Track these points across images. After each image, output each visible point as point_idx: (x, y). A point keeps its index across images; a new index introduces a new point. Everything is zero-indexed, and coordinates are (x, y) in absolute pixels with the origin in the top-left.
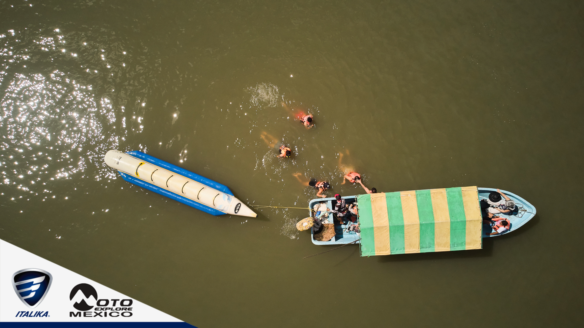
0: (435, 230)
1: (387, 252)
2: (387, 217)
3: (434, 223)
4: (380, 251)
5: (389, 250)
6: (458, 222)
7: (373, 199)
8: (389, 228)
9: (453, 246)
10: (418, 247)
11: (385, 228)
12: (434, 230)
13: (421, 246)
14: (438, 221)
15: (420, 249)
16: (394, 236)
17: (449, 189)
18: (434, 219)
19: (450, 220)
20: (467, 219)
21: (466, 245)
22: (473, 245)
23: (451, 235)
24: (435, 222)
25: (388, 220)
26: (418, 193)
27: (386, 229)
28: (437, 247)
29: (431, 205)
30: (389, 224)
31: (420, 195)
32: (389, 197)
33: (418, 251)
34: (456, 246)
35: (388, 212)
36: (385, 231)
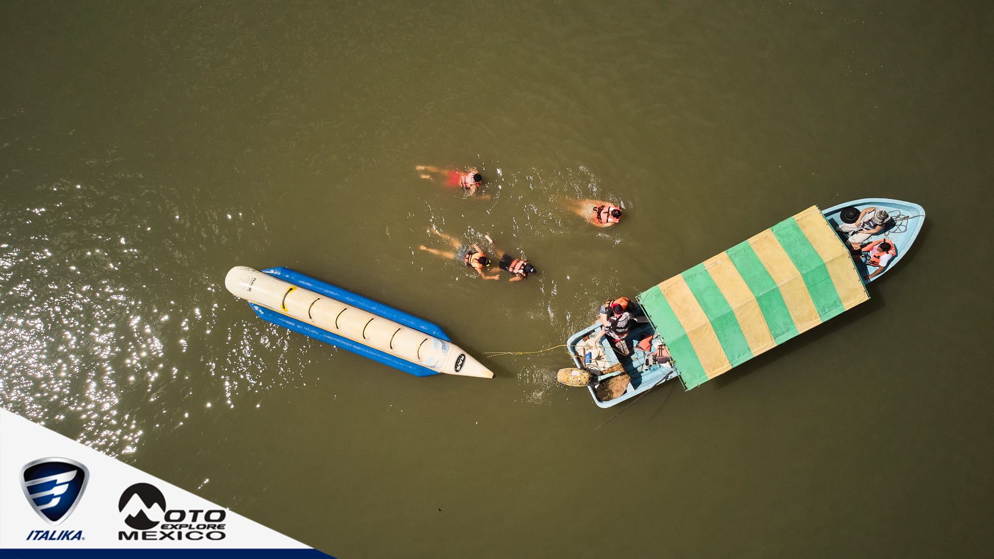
0: (784, 299)
1: (725, 366)
2: (701, 309)
3: (777, 288)
4: (713, 370)
5: (727, 361)
6: (812, 271)
7: (665, 290)
8: (711, 325)
9: (824, 313)
10: (770, 338)
11: (705, 328)
12: (782, 299)
13: (773, 334)
14: (782, 281)
15: (775, 339)
16: (725, 336)
17: (776, 227)
18: (774, 281)
19: (799, 273)
20: (825, 261)
21: (843, 304)
22: (853, 298)
23: (813, 296)
24: (778, 285)
25: (704, 313)
26: (731, 253)
27: (707, 329)
28: (799, 325)
29: (759, 262)
30: (709, 318)
31: (735, 255)
32: (689, 278)
33: (773, 344)
34: (829, 311)
35: (698, 301)
36: (707, 332)
